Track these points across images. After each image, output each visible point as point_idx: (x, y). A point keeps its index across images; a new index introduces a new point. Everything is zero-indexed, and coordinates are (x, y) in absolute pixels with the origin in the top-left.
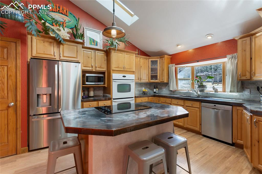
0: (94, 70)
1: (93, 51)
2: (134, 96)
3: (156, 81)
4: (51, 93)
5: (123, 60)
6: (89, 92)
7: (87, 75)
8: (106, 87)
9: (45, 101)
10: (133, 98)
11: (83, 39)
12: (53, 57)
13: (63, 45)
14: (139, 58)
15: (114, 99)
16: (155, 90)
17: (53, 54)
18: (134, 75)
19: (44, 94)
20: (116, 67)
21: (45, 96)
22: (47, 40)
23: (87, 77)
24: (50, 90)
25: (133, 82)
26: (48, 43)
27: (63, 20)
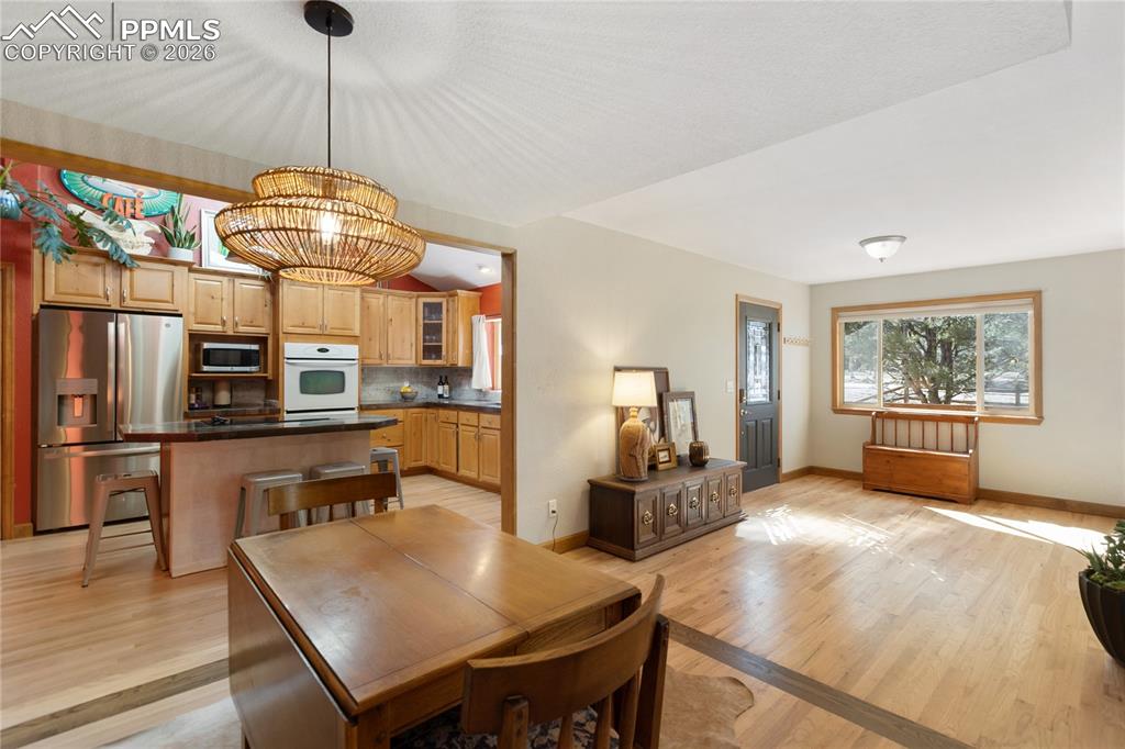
0: (230, 333)
1: (225, 279)
2: (356, 405)
3: (438, 362)
4: (95, 392)
5: (320, 305)
6: (214, 391)
7: (206, 345)
8: (270, 378)
9: (78, 412)
10: (353, 409)
11: (196, 245)
12: (104, 301)
13: (131, 270)
14: (381, 297)
15: (288, 412)
16: (440, 390)
17: (101, 293)
18: (357, 347)
19: (75, 393)
20: (297, 323)
21: (78, 402)
22: (85, 258)
23: (207, 351)
24: (92, 386)
25: (351, 365)
26: (89, 267)
27: (135, 191)
